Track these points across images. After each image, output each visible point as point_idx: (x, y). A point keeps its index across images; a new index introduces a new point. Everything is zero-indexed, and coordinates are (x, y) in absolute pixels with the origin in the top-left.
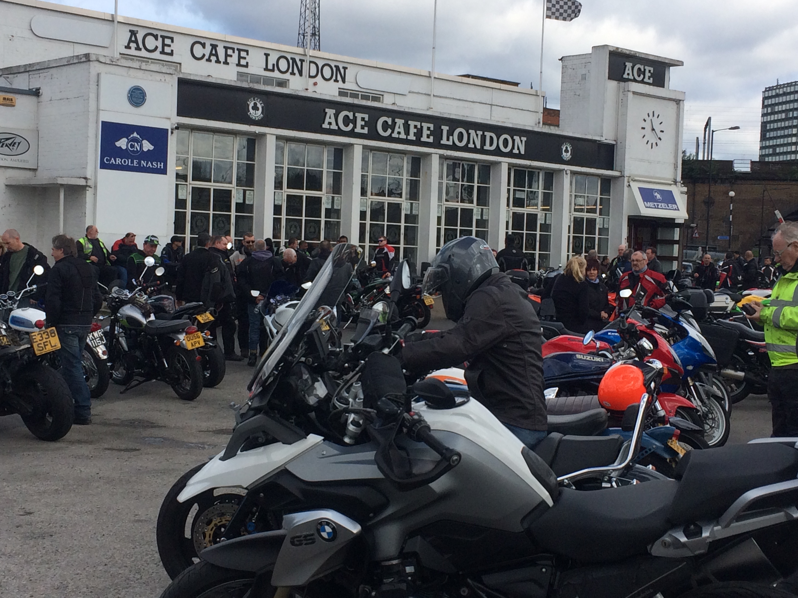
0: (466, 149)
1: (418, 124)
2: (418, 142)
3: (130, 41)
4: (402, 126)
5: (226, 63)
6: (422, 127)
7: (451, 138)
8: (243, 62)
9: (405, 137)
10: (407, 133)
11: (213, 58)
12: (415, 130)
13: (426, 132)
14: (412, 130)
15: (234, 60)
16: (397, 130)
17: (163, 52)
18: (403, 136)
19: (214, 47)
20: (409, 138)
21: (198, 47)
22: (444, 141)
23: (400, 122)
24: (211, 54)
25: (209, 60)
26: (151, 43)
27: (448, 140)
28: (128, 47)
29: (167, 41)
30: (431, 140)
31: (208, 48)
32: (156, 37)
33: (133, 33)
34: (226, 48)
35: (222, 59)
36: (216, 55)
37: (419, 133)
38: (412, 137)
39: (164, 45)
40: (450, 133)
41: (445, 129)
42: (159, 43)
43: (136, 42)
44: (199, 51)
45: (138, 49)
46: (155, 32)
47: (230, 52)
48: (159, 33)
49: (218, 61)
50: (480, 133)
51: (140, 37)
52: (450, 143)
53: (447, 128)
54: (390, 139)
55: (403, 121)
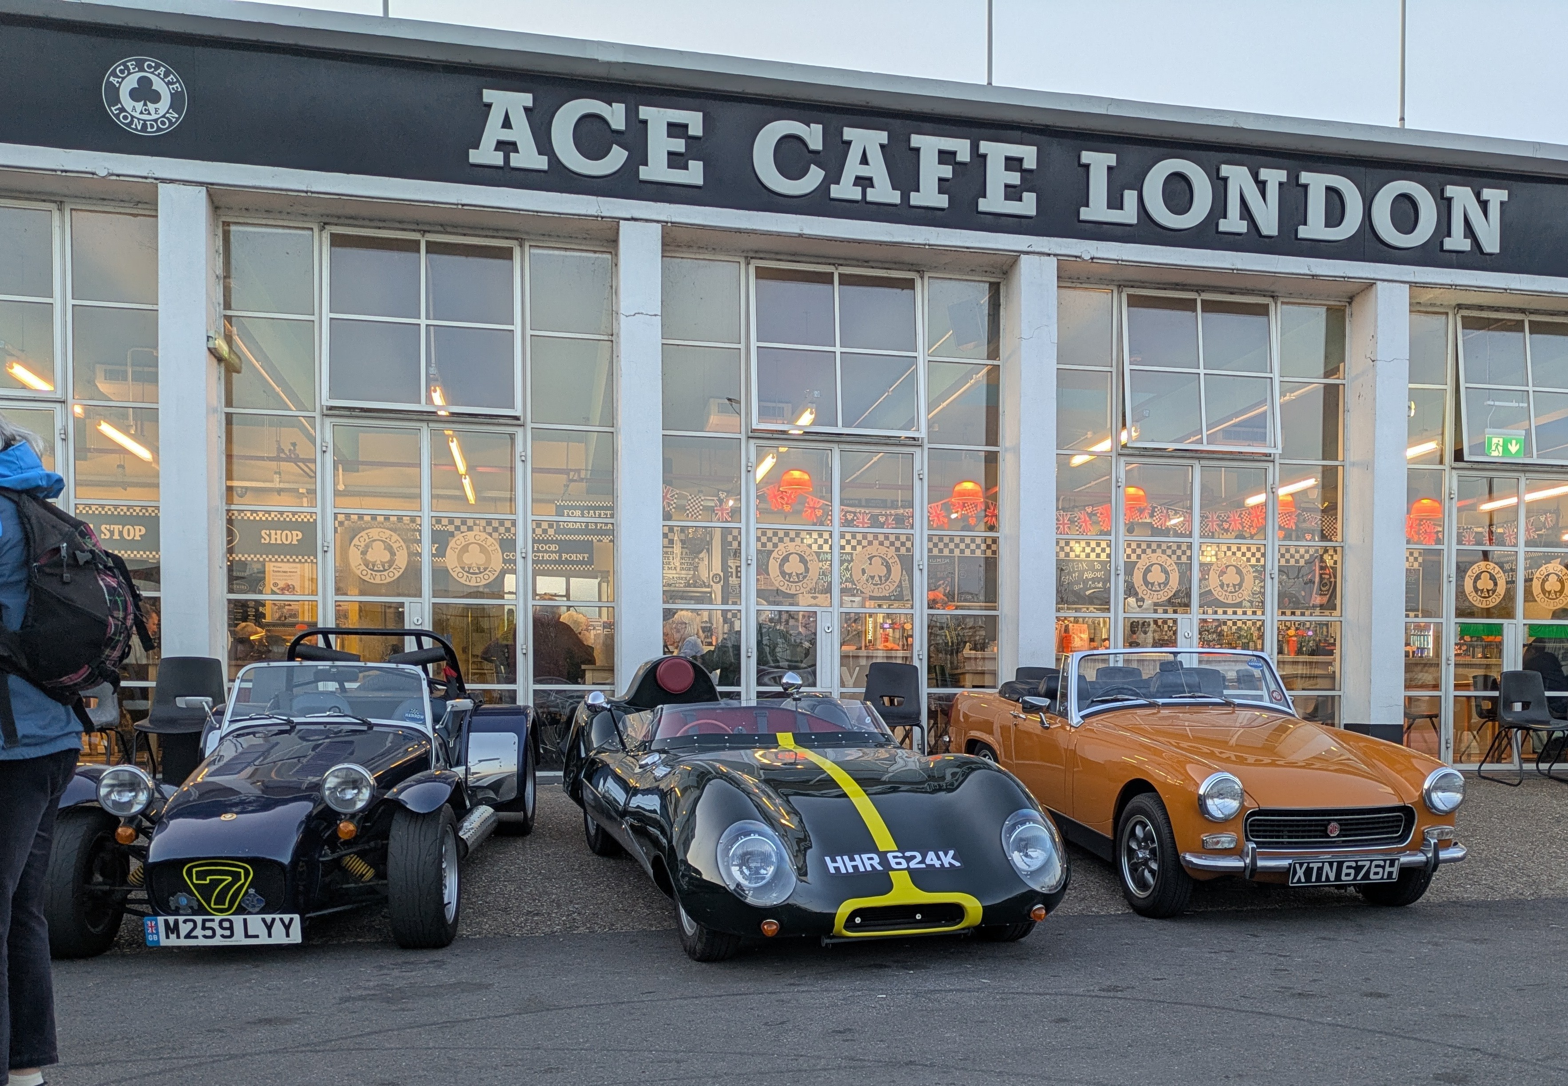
0: (1205, 237)
1: (962, 148)
2: (963, 215)
4: (876, 158)
6: (980, 159)
7: (1131, 197)
9: (895, 197)
10: (906, 182)
12: (947, 171)
13: (999, 177)
14: (932, 171)
16: (852, 168)
18: (885, 192)
20: (916, 199)
22: (1095, 210)
23: (866, 140)
27: (1115, 202)
30: (1028, 205)
37: (967, 182)
38: (929, 196)
40: (1126, 179)
41: (1100, 162)
50: (1274, 177)
52: (1129, 215)
53: (1111, 159)
54: (818, 204)
55: (882, 137)
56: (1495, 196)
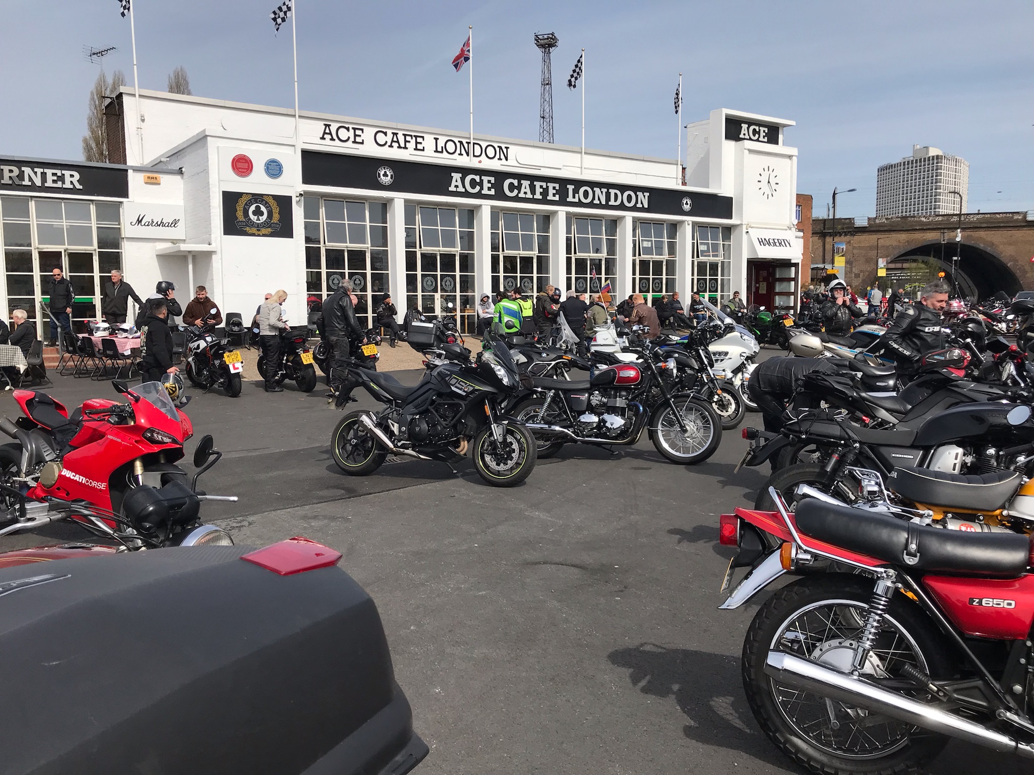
0: (591, 205)
1: (544, 185)
2: (544, 201)
3: (325, 133)
4: (528, 187)
5: (405, 148)
6: (547, 187)
7: (577, 195)
8: (419, 146)
9: (531, 197)
10: (533, 192)
11: (395, 145)
12: (541, 190)
13: (551, 191)
15: (412, 145)
16: (523, 190)
19: (395, 135)
22: (570, 199)
24: (393, 141)
25: (391, 146)
26: (343, 134)
27: (574, 197)
30: (557, 198)
31: (390, 135)
32: (348, 129)
33: (327, 127)
34: (405, 135)
35: (402, 145)
36: (398, 142)
37: (545, 192)
38: (538, 196)
39: (355, 136)
40: (576, 191)
42: (351, 134)
44: (381, 138)
47: (408, 138)
49: (399, 147)
50: (604, 190)
51: (333, 130)
52: (576, 200)
53: (573, 187)
54: (517, 199)
55: (529, 182)
56: (647, 194)
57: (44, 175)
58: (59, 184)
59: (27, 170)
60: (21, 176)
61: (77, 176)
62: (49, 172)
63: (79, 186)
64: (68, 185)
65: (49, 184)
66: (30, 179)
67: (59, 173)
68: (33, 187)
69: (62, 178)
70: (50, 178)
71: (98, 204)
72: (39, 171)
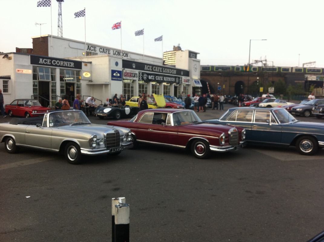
0: (167, 73)
1: (159, 68)
2: (159, 72)
3: (88, 48)
5: (106, 53)
8: (109, 53)
10: (158, 70)
11: (104, 52)
13: (161, 70)
14: (159, 70)
15: (107, 52)
17: (94, 51)
18: (157, 71)
19: (104, 49)
21: (101, 49)
22: (163, 72)
23: (157, 68)
24: (103, 51)
25: (103, 52)
26: (92, 49)
28: (88, 50)
29: (95, 48)
30: (161, 71)
31: (103, 50)
32: (93, 47)
33: (89, 46)
34: (106, 50)
35: (105, 52)
36: (104, 51)
37: (160, 70)
38: (158, 71)
39: (94, 49)
40: (164, 70)
41: (164, 69)
42: (93, 48)
43: (89, 48)
44: (101, 50)
45: (89, 50)
46: (92, 46)
47: (107, 50)
48: (94, 46)
49: (104, 53)
50: (169, 70)
51: (90, 47)
54: (155, 72)
56: (176, 70)
57: (68, 63)
58: (70, 66)
59: (65, 62)
60: (64, 64)
61: (73, 64)
62: (69, 63)
63: (73, 66)
64: (72, 66)
65: (68, 66)
66: (65, 65)
67: (70, 63)
68: (65, 67)
69: (70, 64)
70: (69, 64)
71: (76, 71)
72: (67, 62)
